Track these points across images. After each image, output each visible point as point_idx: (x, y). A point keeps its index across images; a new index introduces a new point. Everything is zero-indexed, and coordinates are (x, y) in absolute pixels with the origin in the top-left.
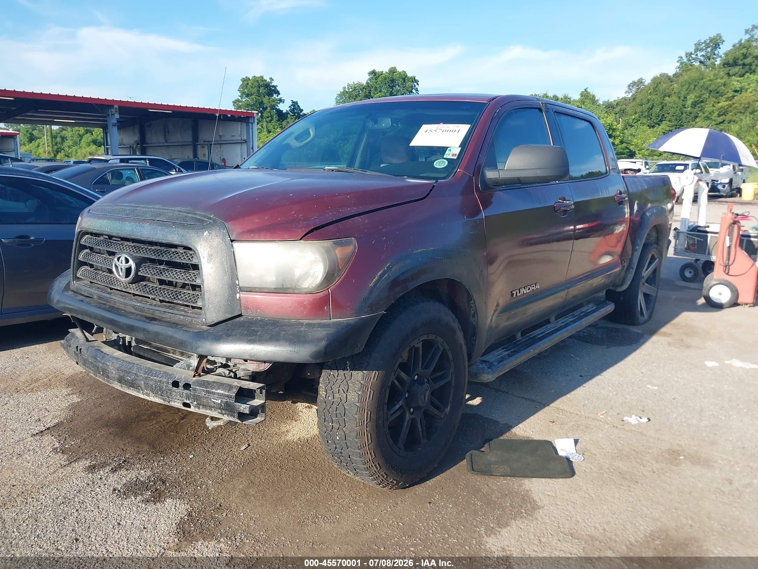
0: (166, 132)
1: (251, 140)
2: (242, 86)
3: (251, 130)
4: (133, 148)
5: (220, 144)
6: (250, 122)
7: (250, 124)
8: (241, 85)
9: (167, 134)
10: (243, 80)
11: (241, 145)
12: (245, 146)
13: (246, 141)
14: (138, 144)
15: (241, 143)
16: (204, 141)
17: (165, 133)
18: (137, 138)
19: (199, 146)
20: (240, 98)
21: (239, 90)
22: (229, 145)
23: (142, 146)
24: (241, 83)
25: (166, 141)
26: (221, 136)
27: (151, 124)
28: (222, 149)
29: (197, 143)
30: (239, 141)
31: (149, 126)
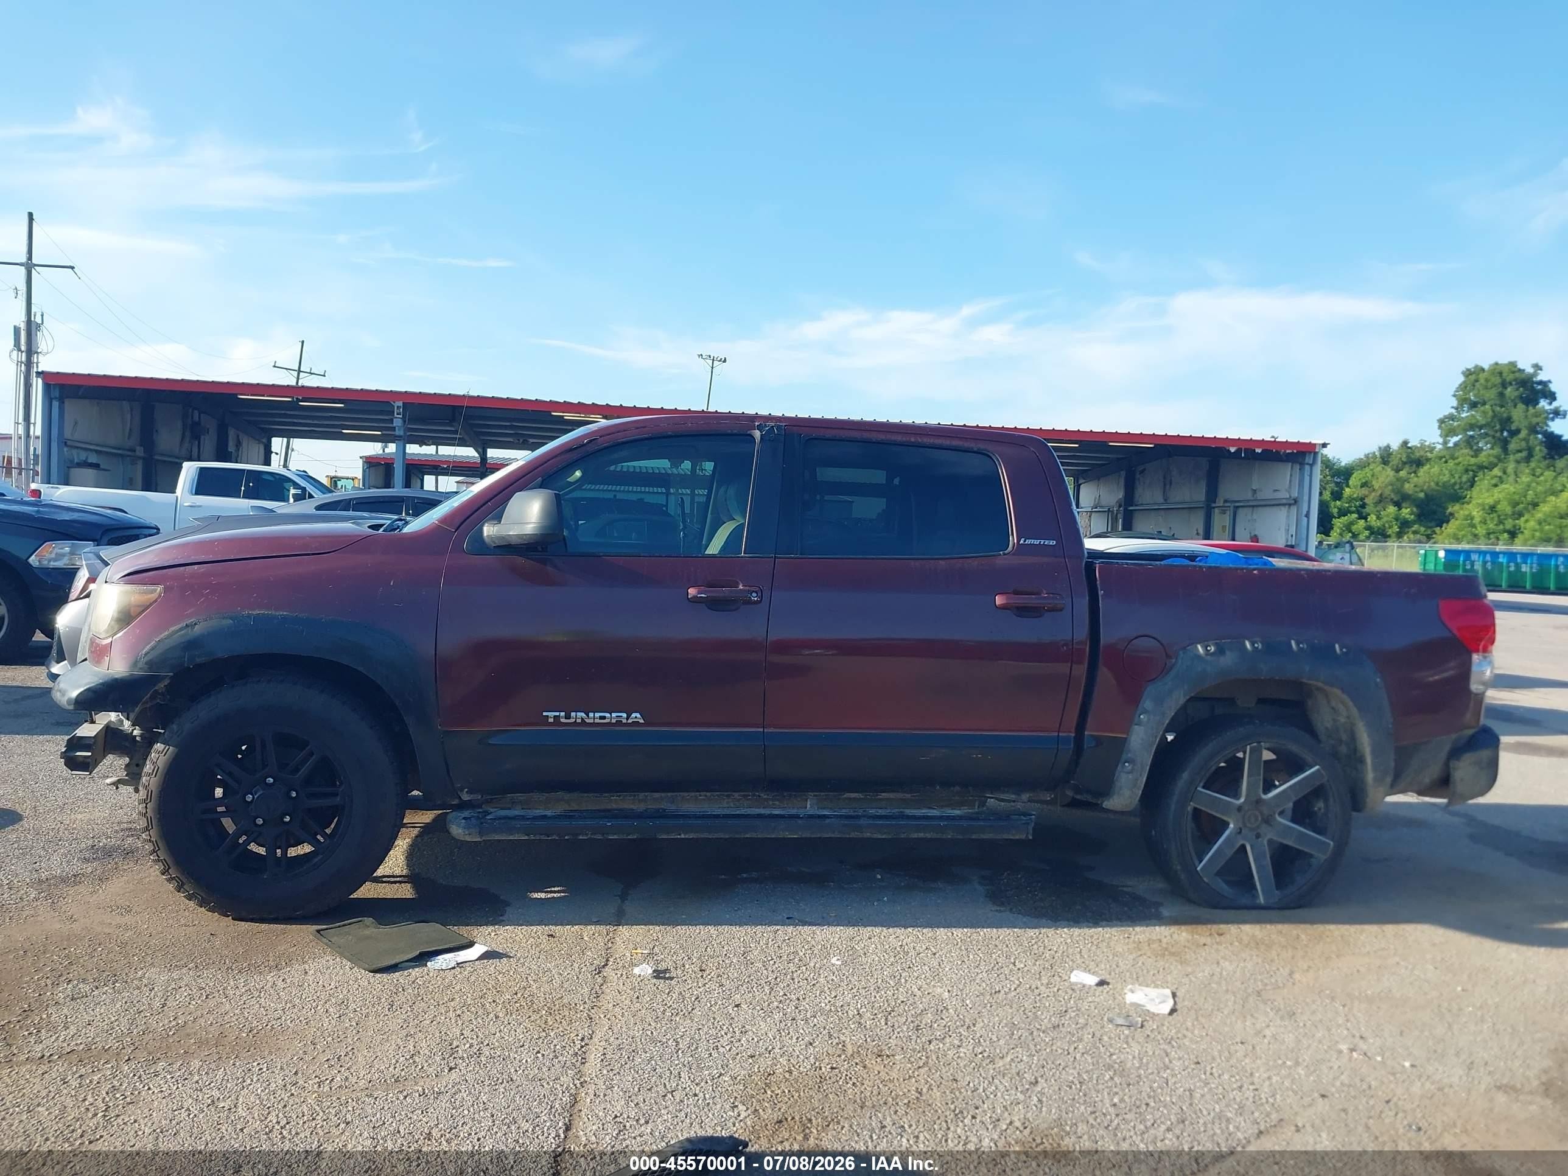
0: (1167, 484)
1: (1306, 498)
2: (1463, 387)
3: (1307, 478)
4: (1113, 512)
5: (1253, 506)
6: (1306, 461)
7: (1307, 467)
8: (1461, 385)
9: (1168, 487)
10: (1468, 373)
11: (1289, 508)
12: (1294, 509)
13: (1296, 501)
14: (1120, 506)
15: (1290, 505)
16: (1226, 501)
17: (1165, 485)
18: (1121, 495)
19: (1216, 510)
20: (1454, 411)
21: (1454, 396)
22: (1268, 508)
23: (1125, 510)
24: (1462, 379)
25: (1166, 500)
26: (1255, 491)
27: (1145, 469)
28: (1255, 516)
29: (1213, 505)
30: (1284, 501)
31: (1142, 472)
